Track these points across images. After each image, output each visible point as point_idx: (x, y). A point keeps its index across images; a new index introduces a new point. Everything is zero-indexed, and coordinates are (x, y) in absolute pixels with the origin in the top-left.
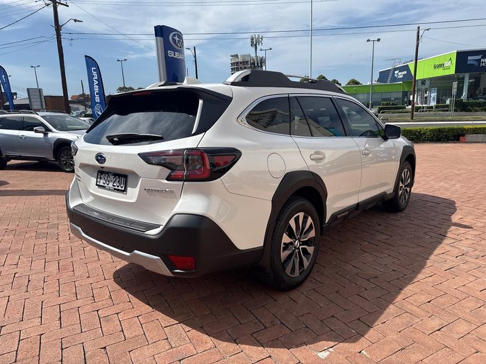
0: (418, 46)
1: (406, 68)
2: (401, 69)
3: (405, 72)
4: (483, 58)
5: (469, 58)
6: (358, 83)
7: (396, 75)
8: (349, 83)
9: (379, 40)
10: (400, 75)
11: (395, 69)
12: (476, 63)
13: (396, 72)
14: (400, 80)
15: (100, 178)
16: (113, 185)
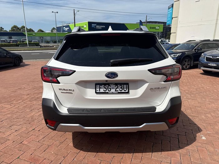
0: (75, 18)
1: (68, 26)
2: (66, 27)
3: (68, 28)
4: (97, 25)
5: (93, 25)
6: (43, 31)
7: (64, 29)
8: (38, 31)
9: (57, 12)
10: (66, 29)
11: (64, 26)
12: (95, 27)
13: (64, 28)
14: (66, 31)
15: (100, 88)
16: (116, 91)
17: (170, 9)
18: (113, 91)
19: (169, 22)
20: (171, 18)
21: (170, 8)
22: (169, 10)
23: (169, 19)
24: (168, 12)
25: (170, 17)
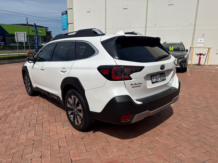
15: (154, 79)
16: (161, 79)
17: (65, 16)
18: (159, 79)
19: (65, 27)
20: (67, 24)
21: (64, 14)
22: (63, 16)
23: (65, 24)
24: (62, 17)
25: (65, 23)
